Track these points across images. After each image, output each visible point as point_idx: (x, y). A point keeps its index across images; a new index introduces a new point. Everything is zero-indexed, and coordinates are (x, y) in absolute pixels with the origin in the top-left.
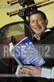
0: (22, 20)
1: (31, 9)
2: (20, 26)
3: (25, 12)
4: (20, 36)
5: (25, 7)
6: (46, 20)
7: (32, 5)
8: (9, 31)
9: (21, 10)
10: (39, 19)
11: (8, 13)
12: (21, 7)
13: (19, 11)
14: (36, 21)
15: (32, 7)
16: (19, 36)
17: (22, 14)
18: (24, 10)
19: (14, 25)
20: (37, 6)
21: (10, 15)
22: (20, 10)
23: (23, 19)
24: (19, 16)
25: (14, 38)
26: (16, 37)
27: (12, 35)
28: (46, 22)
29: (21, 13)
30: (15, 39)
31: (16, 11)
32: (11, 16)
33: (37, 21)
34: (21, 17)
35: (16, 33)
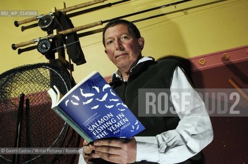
0: (47, 61)
1: (66, 38)
2: (42, 73)
3: (53, 44)
4: (39, 95)
5: (52, 33)
6: (140, 39)
7: (69, 31)
8: (15, 84)
9: (45, 39)
10: (124, 36)
11: (16, 46)
12: (44, 35)
13: (41, 41)
14: (116, 39)
15: (68, 35)
16: (37, 94)
17: (47, 48)
18: (51, 40)
19: (27, 71)
20: (78, 33)
21: (19, 50)
22: (42, 39)
23: (47, 58)
24: (39, 51)
25: (25, 98)
26: (30, 96)
27: (21, 93)
28: (141, 43)
29: (44, 46)
30: (28, 100)
31: (32, 42)
32: (20, 52)
33: (119, 39)
34: (43, 54)
35: (32, 88)
